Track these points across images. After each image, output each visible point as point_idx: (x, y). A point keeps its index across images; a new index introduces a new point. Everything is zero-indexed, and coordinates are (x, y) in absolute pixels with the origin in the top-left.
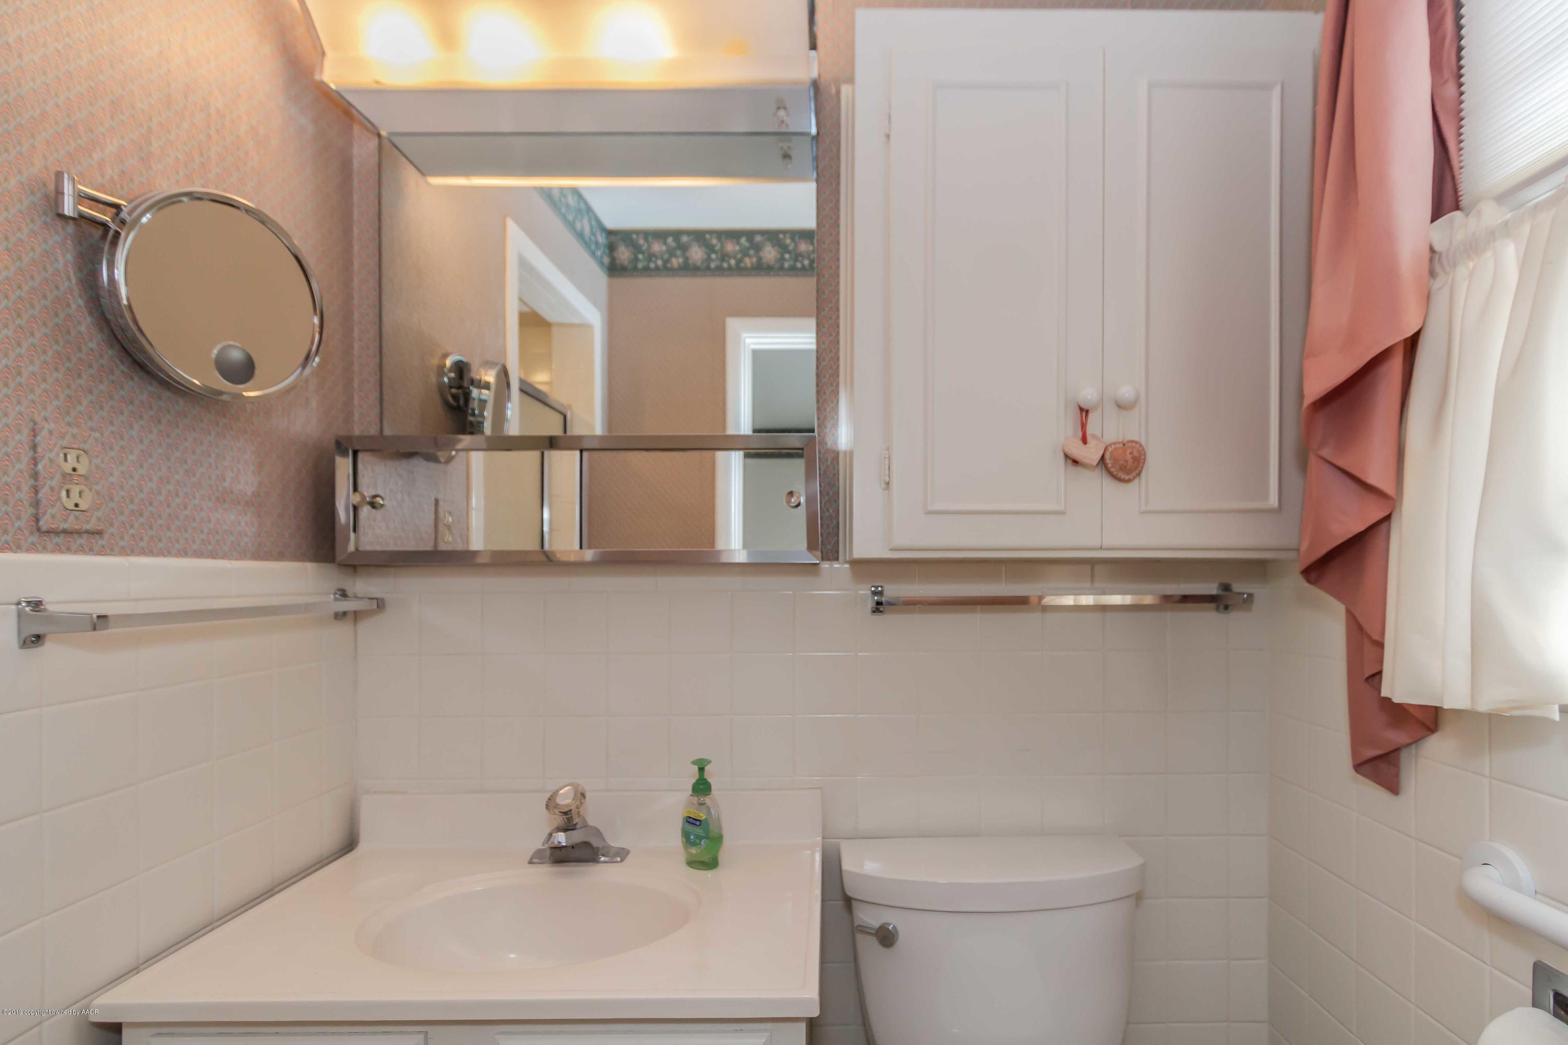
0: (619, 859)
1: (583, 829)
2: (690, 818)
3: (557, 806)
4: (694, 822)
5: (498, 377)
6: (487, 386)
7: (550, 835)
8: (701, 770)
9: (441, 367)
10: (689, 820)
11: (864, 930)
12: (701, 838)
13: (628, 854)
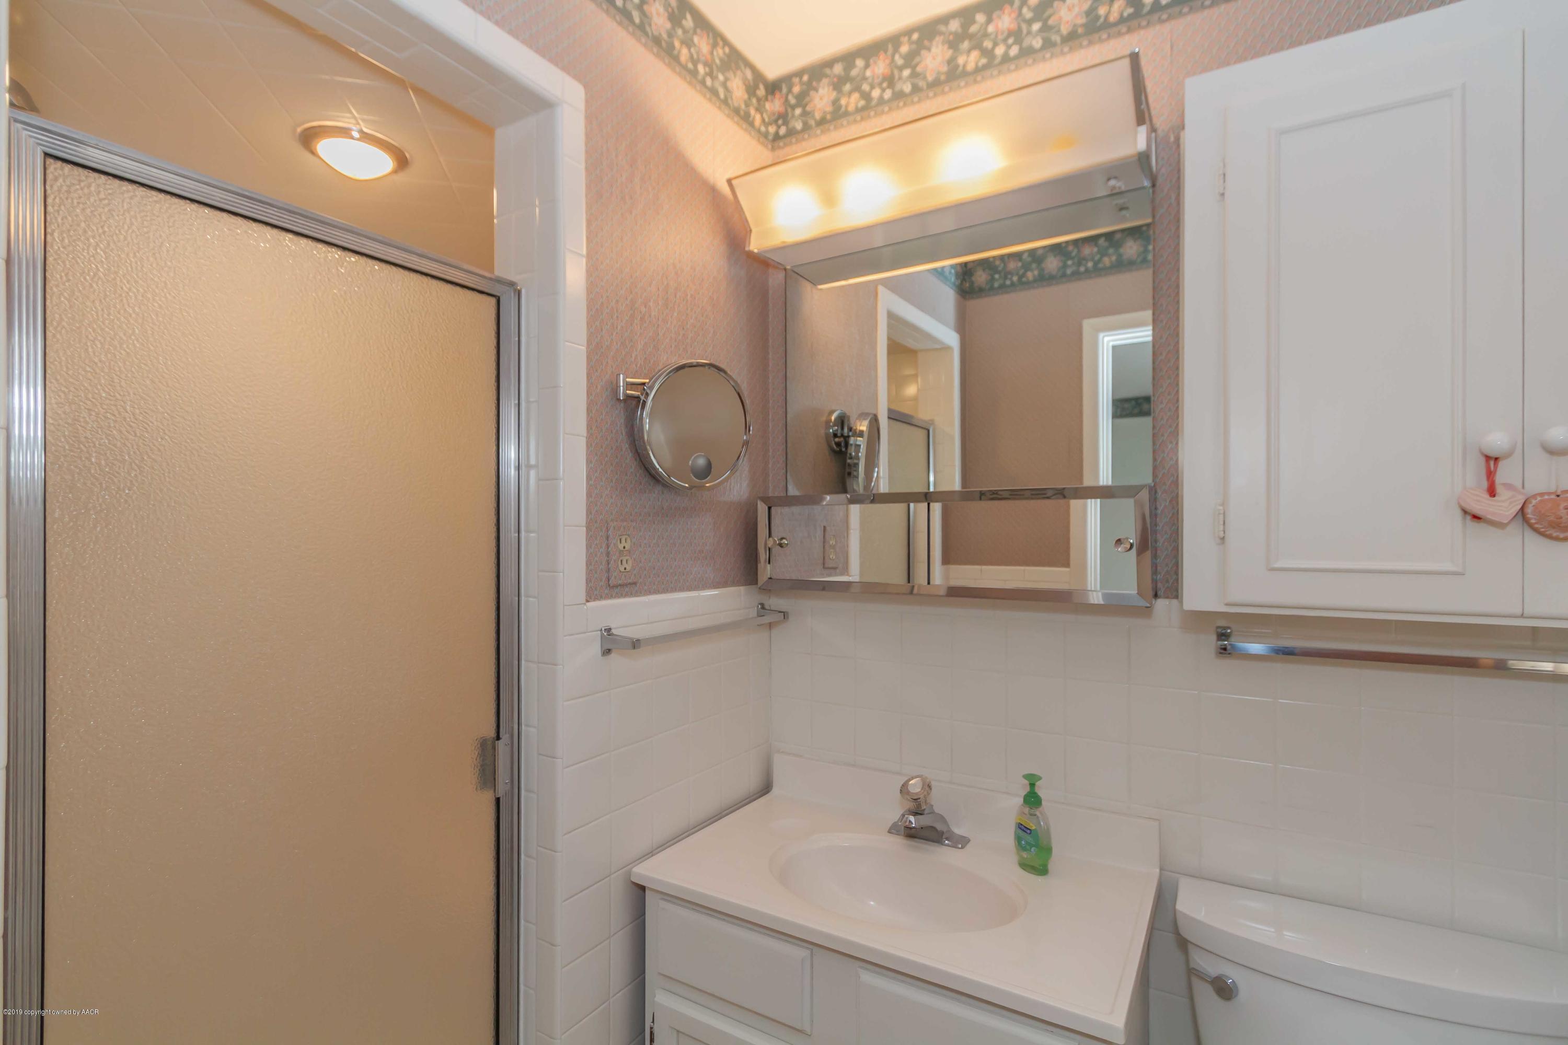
0: (960, 846)
1: (930, 815)
2: (1021, 825)
3: (908, 793)
4: (1025, 829)
5: (870, 426)
6: (861, 434)
7: (903, 815)
8: (1032, 785)
9: (828, 422)
10: (1020, 826)
11: (1201, 976)
12: (1032, 846)
13: (969, 842)
